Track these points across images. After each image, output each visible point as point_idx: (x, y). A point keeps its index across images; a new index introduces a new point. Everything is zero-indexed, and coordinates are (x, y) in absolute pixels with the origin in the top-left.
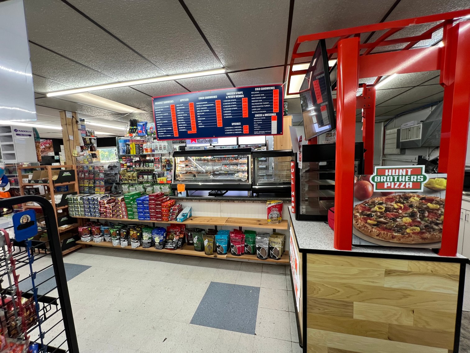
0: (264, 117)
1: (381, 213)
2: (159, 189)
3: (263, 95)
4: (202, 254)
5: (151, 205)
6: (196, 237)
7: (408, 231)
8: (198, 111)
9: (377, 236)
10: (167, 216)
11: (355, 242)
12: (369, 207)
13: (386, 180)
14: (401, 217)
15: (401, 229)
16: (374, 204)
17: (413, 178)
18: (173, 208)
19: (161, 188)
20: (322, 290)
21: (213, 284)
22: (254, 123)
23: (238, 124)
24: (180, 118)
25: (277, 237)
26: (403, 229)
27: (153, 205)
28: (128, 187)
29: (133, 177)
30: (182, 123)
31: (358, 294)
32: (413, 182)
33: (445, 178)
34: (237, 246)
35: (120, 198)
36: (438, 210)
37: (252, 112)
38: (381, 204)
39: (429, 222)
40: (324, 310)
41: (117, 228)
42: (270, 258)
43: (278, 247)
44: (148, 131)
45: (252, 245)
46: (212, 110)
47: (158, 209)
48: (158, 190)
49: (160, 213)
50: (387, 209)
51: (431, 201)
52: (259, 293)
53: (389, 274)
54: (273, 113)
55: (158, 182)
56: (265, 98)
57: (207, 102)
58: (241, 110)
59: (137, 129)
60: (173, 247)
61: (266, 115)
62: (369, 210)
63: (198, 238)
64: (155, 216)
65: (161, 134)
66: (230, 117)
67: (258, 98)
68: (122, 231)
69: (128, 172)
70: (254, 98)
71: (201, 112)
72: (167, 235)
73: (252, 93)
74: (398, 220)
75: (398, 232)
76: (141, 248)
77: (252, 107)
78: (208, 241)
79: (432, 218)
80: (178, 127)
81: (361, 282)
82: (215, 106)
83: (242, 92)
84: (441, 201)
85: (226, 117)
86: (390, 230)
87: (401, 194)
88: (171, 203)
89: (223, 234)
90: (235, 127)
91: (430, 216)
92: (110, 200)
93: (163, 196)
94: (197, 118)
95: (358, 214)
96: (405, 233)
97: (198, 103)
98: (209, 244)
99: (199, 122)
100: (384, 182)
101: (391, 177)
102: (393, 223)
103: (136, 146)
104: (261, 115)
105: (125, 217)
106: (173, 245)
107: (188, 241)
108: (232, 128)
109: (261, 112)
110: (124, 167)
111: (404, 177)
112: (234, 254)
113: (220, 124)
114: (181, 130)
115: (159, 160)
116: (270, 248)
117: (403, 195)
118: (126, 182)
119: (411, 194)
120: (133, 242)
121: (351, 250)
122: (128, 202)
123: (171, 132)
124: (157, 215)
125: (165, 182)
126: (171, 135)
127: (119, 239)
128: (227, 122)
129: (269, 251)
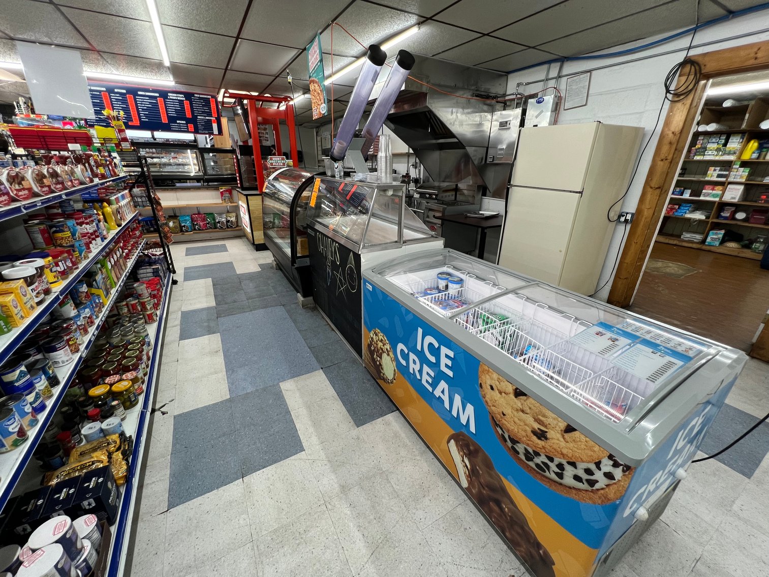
0: (206, 119)
3: (202, 101)
8: (139, 105)
16: (271, 172)
17: (282, 161)
22: (198, 123)
23: (183, 122)
25: (231, 214)
33: (292, 162)
37: (195, 114)
42: (229, 228)
43: (233, 219)
45: (213, 222)
46: (155, 106)
54: (212, 117)
56: (204, 104)
57: (148, 98)
58: (185, 110)
62: (269, 175)
66: (175, 115)
67: (198, 103)
70: (195, 103)
71: (143, 107)
73: (192, 98)
77: (194, 109)
82: (157, 103)
83: (183, 96)
85: (171, 115)
90: (181, 125)
94: (138, 111)
95: (265, 177)
97: (138, 97)
98: (175, 224)
99: (141, 115)
101: (275, 161)
108: (177, 125)
109: (203, 115)
112: (199, 229)
113: (165, 120)
116: (228, 221)
128: (172, 120)
129: (227, 224)
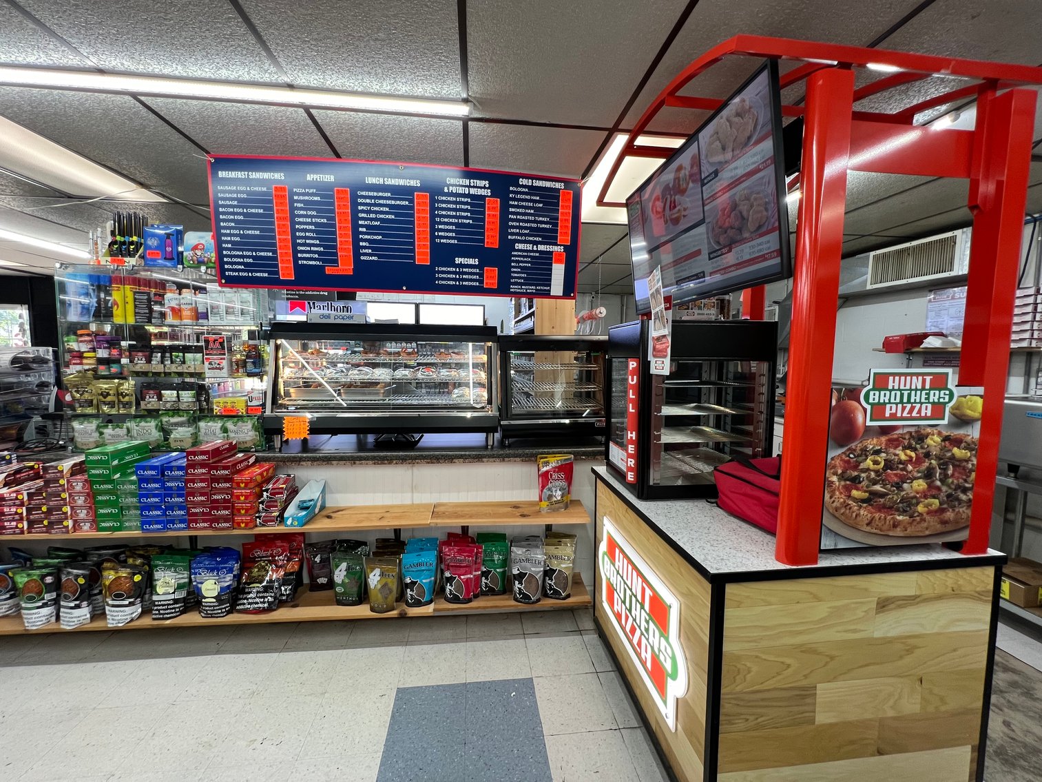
0: (537, 251)
1: (876, 472)
2: (218, 431)
3: (538, 198)
4: (363, 611)
5: (193, 481)
6: (344, 565)
7: (920, 508)
8: (361, 215)
9: (868, 525)
10: (251, 512)
11: (826, 543)
12: (856, 461)
13: (890, 400)
14: (910, 479)
15: (908, 504)
16: (864, 452)
18: (270, 486)
19: (225, 430)
20: (755, 669)
21: (404, 695)
22: (512, 264)
23: (471, 261)
24: (302, 227)
25: (559, 543)
26: (913, 505)
27: (202, 481)
28: (98, 427)
29: (119, 394)
30: (308, 241)
31: (827, 663)
32: (933, 403)
33: (981, 396)
34: (462, 577)
35: (66, 465)
36: (967, 461)
37: (509, 237)
38: (877, 452)
39: (953, 487)
40: (757, 719)
41: (46, 566)
42: (547, 596)
43: (565, 567)
44: (185, 254)
45: (501, 570)
46: (404, 216)
47: (219, 493)
48: (212, 434)
49: (228, 505)
50: (889, 465)
51: (957, 442)
52: (533, 694)
53: (884, 607)
54: (556, 244)
55: (217, 410)
56: (541, 205)
57: (389, 195)
58: (483, 227)
59: (141, 244)
60: (266, 605)
61: (541, 248)
62: (856, 467)
63: (348, 569)
64: (209, 514)
65: (236, 267)
66: (453, 242)
67: (524, 204)
68: (69, 573)
69: (97, 377)
70: (516, 203)
71: (371, 220)
72: (242, 570)
73: (511, 188)
74: (905, 486)
75: (904, 512)
76: (147, 622)
77: (510, 223)
78: (382, 575)
79: (958, 479)
80: (295, 252)
81: (834, 635)
82: (412, 208)
83: (486, 183)
84: (973, 442)
85: (442, 241)
86: (888, 509)
87: (912, 430)
88: (265, 474)
89: (422, 550)
90: (464, 270)
91: (956, 474)
92: (18, 471)
93: (233, 452)
94: (356, 233)
95: (835, 479)
96: (916, 514)
97: (364, 193)
98: (384, 581)
99: (361, 244)
100: (885, 404)
101: (898, 393)
102: (896, 494)
103: (135, 299)
104: (529, 247)
105: (86, 527)
106: (264, 597)
107: (313, 578)
108: (454, 269)
109: (531, 239)
110: (85, 361)
111: (918, 392)
112: (455, 599)
113: (422, 256)
114: (305, 262)
115: (222, 344)
117: (916, 432)
118: (89, 411)
119: (929, 430)
120: (113, 606)
121: (817, 563)
122: (99, 475)
123: (270, 264)
124: (214, 512)
125: (242, 411)
126: (269, 273)
127: (56, 602)
128: (443, 255)
129: (544, 581)
